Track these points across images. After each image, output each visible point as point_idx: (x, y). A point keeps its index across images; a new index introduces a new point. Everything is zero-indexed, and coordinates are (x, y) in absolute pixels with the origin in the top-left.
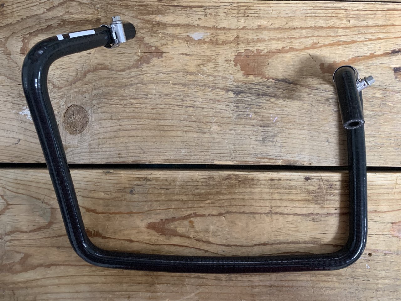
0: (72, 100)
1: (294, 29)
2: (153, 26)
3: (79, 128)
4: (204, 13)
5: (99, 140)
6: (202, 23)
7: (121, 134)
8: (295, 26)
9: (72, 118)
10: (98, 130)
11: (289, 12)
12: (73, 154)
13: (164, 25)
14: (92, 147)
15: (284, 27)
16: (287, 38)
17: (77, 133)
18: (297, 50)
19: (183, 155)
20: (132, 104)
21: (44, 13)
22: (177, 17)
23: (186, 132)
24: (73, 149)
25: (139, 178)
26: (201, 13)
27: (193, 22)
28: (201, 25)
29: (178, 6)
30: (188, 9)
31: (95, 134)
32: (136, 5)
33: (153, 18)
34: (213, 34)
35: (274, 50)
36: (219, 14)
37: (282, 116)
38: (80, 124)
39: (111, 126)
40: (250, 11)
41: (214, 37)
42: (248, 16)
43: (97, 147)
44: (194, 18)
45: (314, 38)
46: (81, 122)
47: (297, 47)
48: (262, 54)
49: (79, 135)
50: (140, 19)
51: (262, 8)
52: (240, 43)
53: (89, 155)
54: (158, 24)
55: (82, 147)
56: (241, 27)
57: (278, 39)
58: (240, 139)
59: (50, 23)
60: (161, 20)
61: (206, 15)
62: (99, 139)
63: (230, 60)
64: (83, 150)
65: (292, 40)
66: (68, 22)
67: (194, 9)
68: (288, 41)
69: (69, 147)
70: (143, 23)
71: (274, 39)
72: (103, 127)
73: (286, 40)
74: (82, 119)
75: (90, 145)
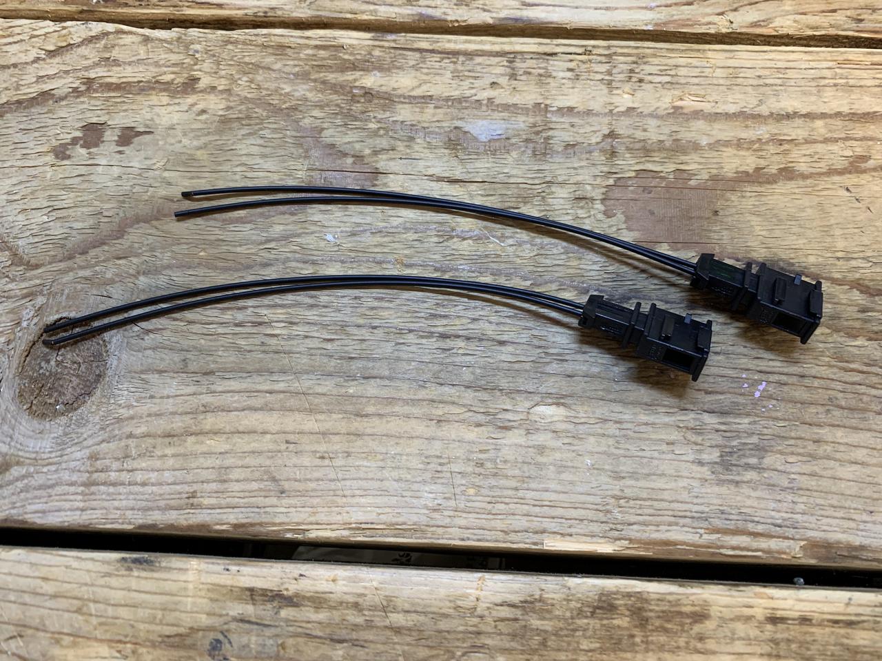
0: (63, 304)
1: (788, 116)
2: (354, 99)
3: (68, 397)
4: (508, 70)
5: (130, 441)
6: (502, 96)
7: (210, 421)
8: (790, 110)
9: (53, 363)
10: (129, 407)
11: (767, 72)
12: (26, 489)
13: (388, 100)
14: (99, 464)
15: (757, 111)
16: (767, 142)
17: (56, 414)
18: (804, 177)
19: (426, 507)
20: (260, 324)
21: (37, 60)
22: (425, 77)
23: (439, 421)
24: (32, 469)
25: (251, 590)
26: (499, 70)
27: (473, 91)
28: (497, 101)
29: (432, 51)
30: (461, 58)
31: (119, 420)
32: (308, 46)
33: (355, 80)
34: (534, 126)
35: (730, 175)
36: (554, 74)
37: (784, 378)
38: (75, 381)
39: (179, 392)
40: (648, 69)
41: (537, 133)
42: (641, 81)
43: (115, 465)
44: (478, 83)
45: (855, 143)
46: (78, 376)
47: (803, 167)
48: (692, 183)
49: (63, 420)
50: (315, 81)
51: (682, 61)
52: (621, 149)
53: (82, 494)
54: (368, 94)
55: (64, 466)
56: (623, 109)
57: (739, 144)
58: (640, 454)
59: (46, 87)
60: (379, 84)
61: (513, 76)
62: (130, 436)
63: (592, 199)
64: (66, 476)
65: (786, 146)
66: (101, 85)
67: (479, 60)
68: (772, 149)
69: (18, 463)
70: (321, 91)
71: (727, 143)
72: (152, 397)
73: (765, 147)
74: (83, 367)
75: (94, 457)
